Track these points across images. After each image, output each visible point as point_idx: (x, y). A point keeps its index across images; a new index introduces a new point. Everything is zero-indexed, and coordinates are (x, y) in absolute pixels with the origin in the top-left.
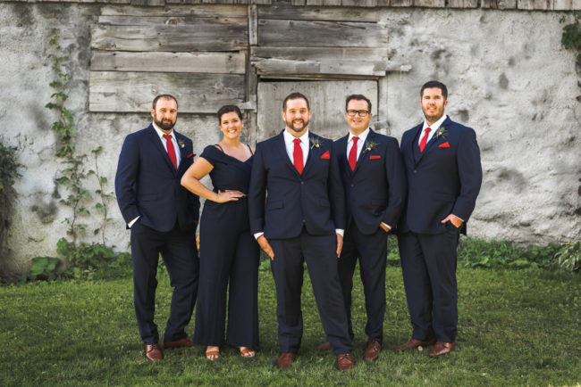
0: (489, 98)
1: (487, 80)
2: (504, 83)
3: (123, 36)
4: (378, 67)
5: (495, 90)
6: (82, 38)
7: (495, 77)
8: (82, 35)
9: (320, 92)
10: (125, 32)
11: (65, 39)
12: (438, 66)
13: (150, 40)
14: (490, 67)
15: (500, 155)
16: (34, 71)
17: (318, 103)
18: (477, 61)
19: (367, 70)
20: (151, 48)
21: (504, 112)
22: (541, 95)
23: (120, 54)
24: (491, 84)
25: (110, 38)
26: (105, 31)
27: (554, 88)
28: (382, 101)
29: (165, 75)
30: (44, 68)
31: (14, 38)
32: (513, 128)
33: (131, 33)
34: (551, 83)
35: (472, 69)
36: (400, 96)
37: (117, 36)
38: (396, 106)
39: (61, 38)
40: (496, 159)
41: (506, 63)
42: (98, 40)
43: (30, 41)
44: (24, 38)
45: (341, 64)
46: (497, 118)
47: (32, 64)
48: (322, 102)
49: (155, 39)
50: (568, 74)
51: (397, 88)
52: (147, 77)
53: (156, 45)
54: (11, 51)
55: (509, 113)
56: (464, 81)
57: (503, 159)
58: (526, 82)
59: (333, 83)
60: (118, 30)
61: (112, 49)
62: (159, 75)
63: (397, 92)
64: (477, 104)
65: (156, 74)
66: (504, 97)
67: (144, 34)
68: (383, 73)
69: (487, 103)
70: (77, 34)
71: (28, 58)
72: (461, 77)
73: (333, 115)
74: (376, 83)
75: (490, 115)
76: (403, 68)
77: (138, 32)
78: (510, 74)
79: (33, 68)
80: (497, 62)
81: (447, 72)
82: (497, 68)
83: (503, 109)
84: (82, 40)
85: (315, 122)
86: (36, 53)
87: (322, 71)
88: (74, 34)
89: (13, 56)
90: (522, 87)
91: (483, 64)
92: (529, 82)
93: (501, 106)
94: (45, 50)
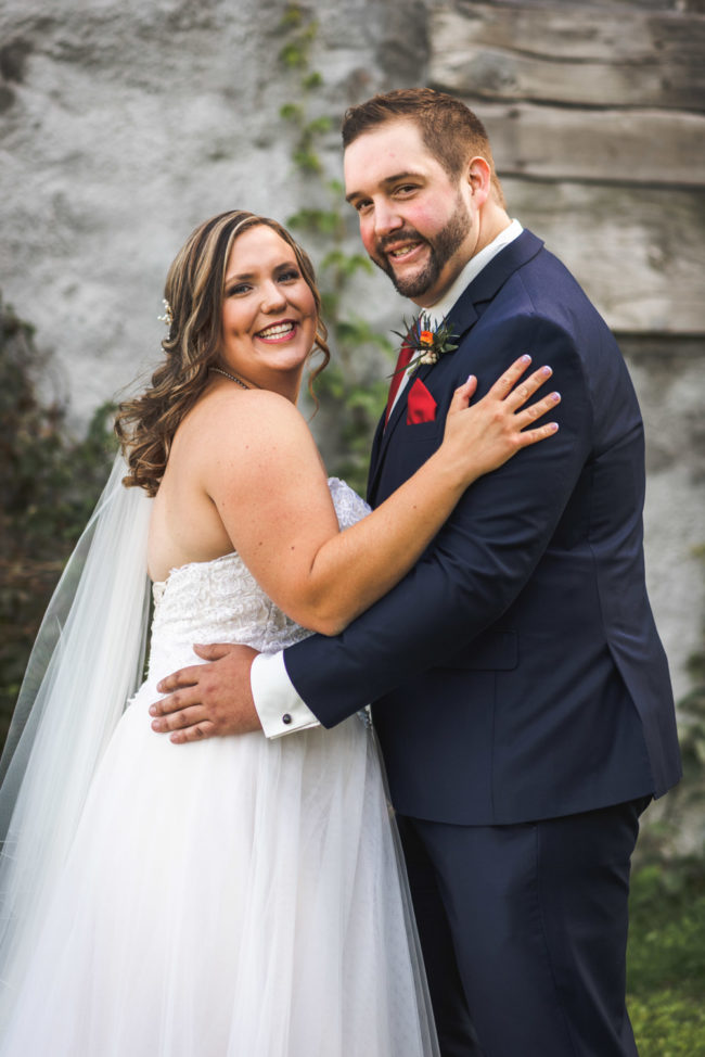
3: (541, 47)
6: (392, 46)
8: (392, 35)
10: (547, 33)
11: (332, 47)
13: (630, 67)
16: (220, 167)
20: (635, 95)
23: (533, 116)
25: (495, 53)
26: (476, 26)
29: (685, 198)
30: (259, 157)
31: (144, 32)
33: (568, 36)
37: (523, 44)
39: (318, 46)
42: (456, 58)
43: (200, 51)
44: (179, 37)
47: (219, 141)
49: (648, 63)
52: (625, 200)
53: (652, 85)
54: (132, 83)
60: (523, 24)
61: (507, 91)
62: (666, 195)
65: (657, 194)
67: (609, 42)
70: (376, 30)
71: (203, 113)
77: (590, 35)
79: (218, 157)
84: (392, 56)
86: (230, 94)
88: (366, 33)
89: (143, 107)
94: (262, 85)
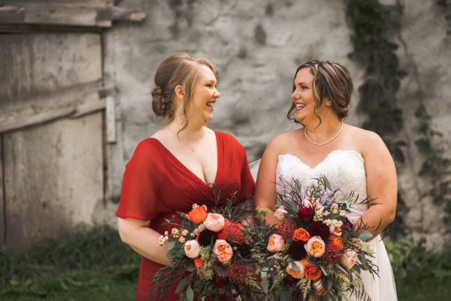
0: (243, 55)
1: (239, 32)
2: (260, 37)
4: (102, 15)
5: (249, 46)
7: (249, 29)
9: (25, 49)
12: (178, 15)
14: (243, 17)
15: (257, 128)
17: (22, 63)
18: (226, 9)
19: (88, 19)
21: (261, 74)
22: (305, 51)
24: (246, 38)
27: (320, 43)
28: (108, 60)
32: (272, 94)
34: (316, 36)
35: (221, 19)
36: (130, 53)
38: (125, 66)
40: (253, 134)
41: (262, 11)
45: (53, 11)
46: (253, 81)
48: (27, 62)
50: (337, 25)
51: (126, 43)
55: (268, 74)
56: (211, 34)
57: (260, 133)
58: (287, 35)
59: (42, 36)
63: (127, 48)
64: (228, 64)
66: (261, 55)
68: (108, 24)
69: (240, 62)
72: (209, 29)
73: (44, 79)
74: (98, 37)
75: (244, 77)
76: (134, 17)
78: (268, 25)
80: (252, 10)
81: (190, 22)
82: (251, 18)
83: (261, 70)
85: (19, 88)
87: (27, 20)
90: (282, 42)
91: (234, 12)
92: (291, 37)
93: (257, 66)
